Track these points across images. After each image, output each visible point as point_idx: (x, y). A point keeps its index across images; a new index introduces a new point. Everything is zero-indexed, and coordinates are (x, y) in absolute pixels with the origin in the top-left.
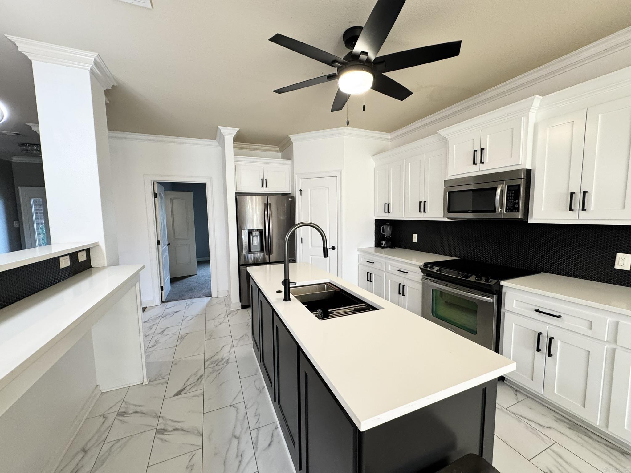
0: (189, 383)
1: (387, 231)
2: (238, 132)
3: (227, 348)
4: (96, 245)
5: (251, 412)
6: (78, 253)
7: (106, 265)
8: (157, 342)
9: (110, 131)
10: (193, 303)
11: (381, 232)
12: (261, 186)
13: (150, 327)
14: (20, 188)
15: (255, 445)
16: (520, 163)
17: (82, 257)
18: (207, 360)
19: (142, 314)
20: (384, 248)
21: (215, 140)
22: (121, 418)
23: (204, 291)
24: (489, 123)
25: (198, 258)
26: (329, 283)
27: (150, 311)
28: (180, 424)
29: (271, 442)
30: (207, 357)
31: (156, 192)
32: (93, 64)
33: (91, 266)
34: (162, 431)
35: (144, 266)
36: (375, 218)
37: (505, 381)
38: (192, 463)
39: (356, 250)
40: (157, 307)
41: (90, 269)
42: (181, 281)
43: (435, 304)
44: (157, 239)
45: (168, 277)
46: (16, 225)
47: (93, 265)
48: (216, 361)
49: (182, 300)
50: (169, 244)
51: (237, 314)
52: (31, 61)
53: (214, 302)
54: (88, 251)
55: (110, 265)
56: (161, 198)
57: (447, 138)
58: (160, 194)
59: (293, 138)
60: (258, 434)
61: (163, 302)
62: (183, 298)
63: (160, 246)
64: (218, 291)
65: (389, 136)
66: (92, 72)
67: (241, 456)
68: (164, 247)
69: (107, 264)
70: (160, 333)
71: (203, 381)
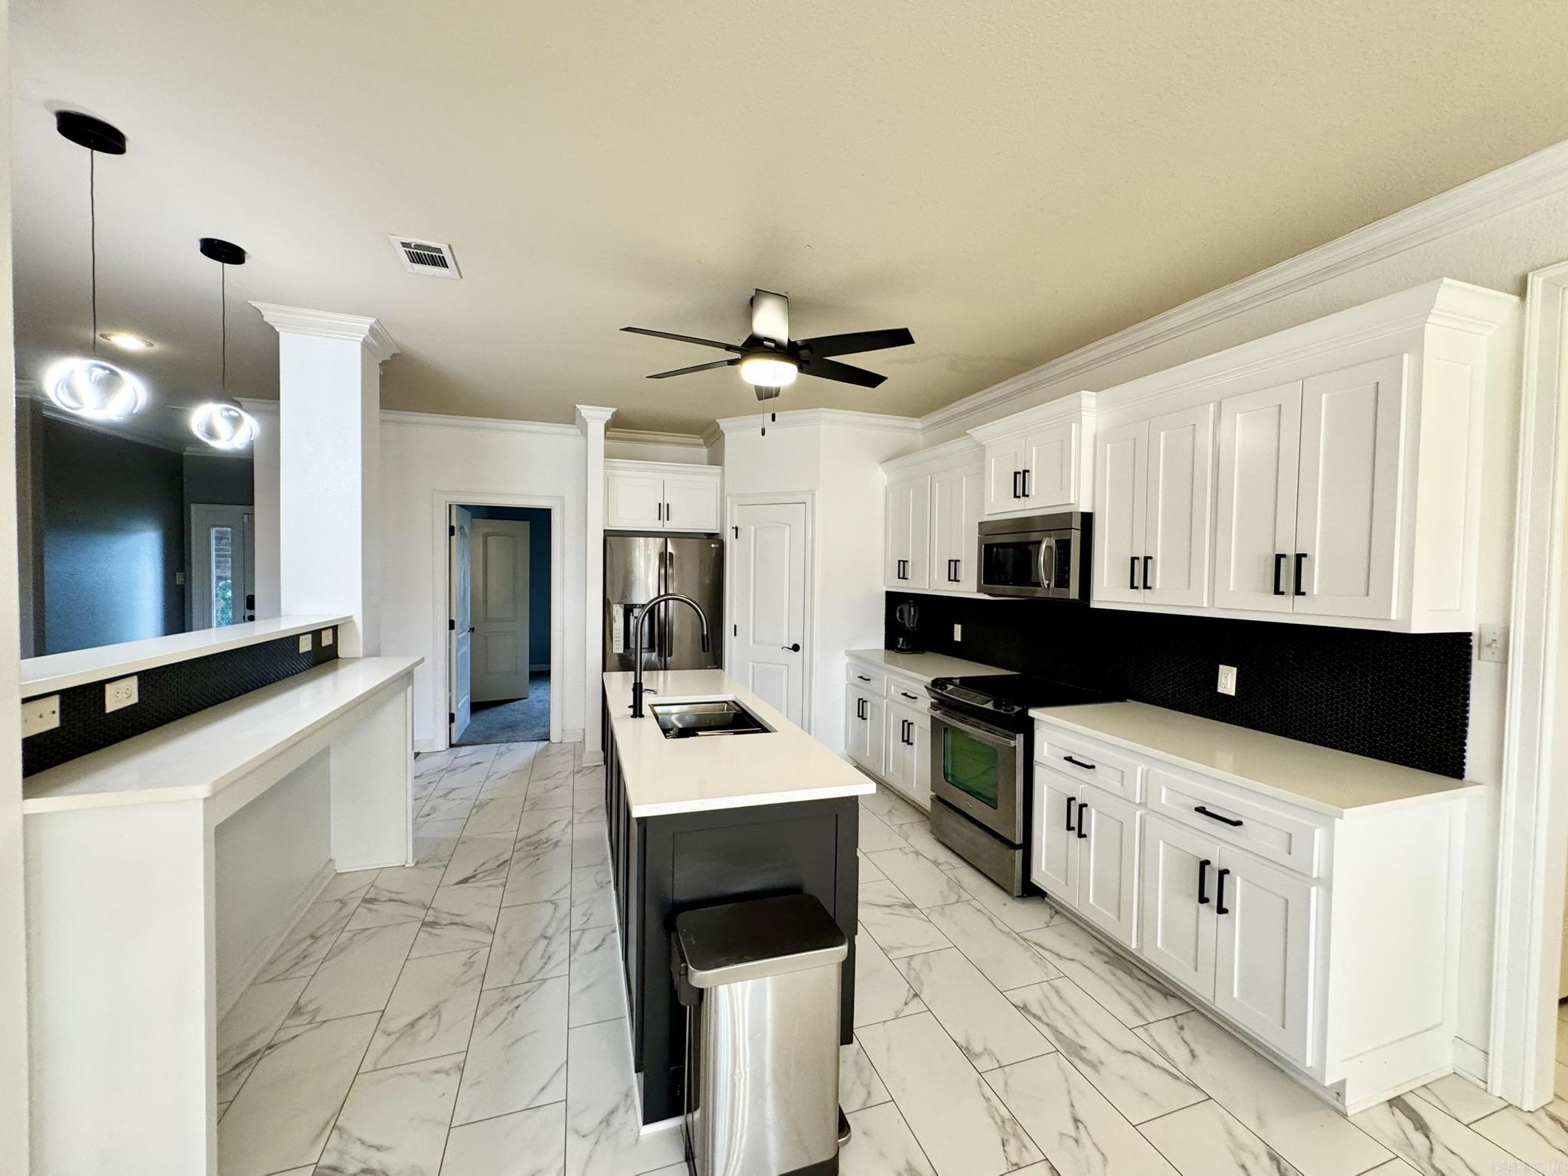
0: (484, 868)
1: (909, 616)
2: (615, 415)
3: (561, 825)
4: (349, 620)
5: (577, 912)
6: (323, 632)
7: (361, 655)
8: (434, 809)
9: (383, 410)
10: (510, 750)
11: (898, 619)
12: (658, 518)
13: (425, 785)
14: (193, 506)
15: (573, 948)
16: (1072, 501)
17: (327, 640)
18: (521, 841)
19: (413, 761)
20: (901, 651)
21: (573, 424)
22: (367, 905)
23: (536, 730)
24: (1054, 421)
25: (532, 666)
26: (734, 702)
27: (426, 760)
28: (462, 918)
29: (600, 946)
30: (521, 836)
31: (454, 524)
32: (368, 333)
33: (337, 655)
34: (434, 924)
35: (422, 660)
36: (885, 589)
37: (1046, 898)
38: (472, 960)
39: (844, 654)
40: (440, 753)
41: (335, 660)
42: (493, 709)
43: (950, 757)
44: (450, 616)
45: (466, 697)
46: (179, 579)
47: (340, 654)
48: (535, 842)
49: (491, 743)
50: (472, 630)
51: (592, 774)
52: (278, 333)
53: (554, 749)
54: (335, 628)
55: (367, 655)
56: (463, 534)
57: (983, 443)
58: (461, 528)
59: (724, 424)
60: (581, 937)
61: (451, 746)
62: (491, 740)
63: (453, 632)
64: (563, 730)
65: (917, 424)
66: (365, 345)
67: (549, 958)
68: (462, 635)
69: (364, 653)
70: (441, 796)
71: (507, 869)
